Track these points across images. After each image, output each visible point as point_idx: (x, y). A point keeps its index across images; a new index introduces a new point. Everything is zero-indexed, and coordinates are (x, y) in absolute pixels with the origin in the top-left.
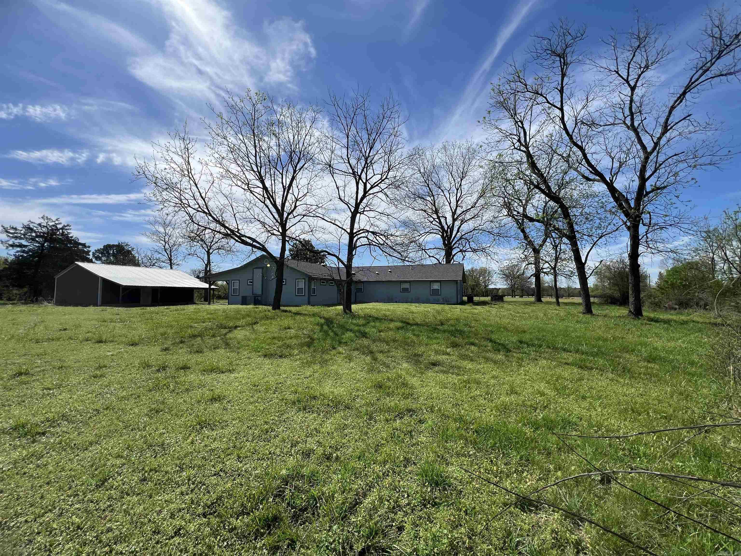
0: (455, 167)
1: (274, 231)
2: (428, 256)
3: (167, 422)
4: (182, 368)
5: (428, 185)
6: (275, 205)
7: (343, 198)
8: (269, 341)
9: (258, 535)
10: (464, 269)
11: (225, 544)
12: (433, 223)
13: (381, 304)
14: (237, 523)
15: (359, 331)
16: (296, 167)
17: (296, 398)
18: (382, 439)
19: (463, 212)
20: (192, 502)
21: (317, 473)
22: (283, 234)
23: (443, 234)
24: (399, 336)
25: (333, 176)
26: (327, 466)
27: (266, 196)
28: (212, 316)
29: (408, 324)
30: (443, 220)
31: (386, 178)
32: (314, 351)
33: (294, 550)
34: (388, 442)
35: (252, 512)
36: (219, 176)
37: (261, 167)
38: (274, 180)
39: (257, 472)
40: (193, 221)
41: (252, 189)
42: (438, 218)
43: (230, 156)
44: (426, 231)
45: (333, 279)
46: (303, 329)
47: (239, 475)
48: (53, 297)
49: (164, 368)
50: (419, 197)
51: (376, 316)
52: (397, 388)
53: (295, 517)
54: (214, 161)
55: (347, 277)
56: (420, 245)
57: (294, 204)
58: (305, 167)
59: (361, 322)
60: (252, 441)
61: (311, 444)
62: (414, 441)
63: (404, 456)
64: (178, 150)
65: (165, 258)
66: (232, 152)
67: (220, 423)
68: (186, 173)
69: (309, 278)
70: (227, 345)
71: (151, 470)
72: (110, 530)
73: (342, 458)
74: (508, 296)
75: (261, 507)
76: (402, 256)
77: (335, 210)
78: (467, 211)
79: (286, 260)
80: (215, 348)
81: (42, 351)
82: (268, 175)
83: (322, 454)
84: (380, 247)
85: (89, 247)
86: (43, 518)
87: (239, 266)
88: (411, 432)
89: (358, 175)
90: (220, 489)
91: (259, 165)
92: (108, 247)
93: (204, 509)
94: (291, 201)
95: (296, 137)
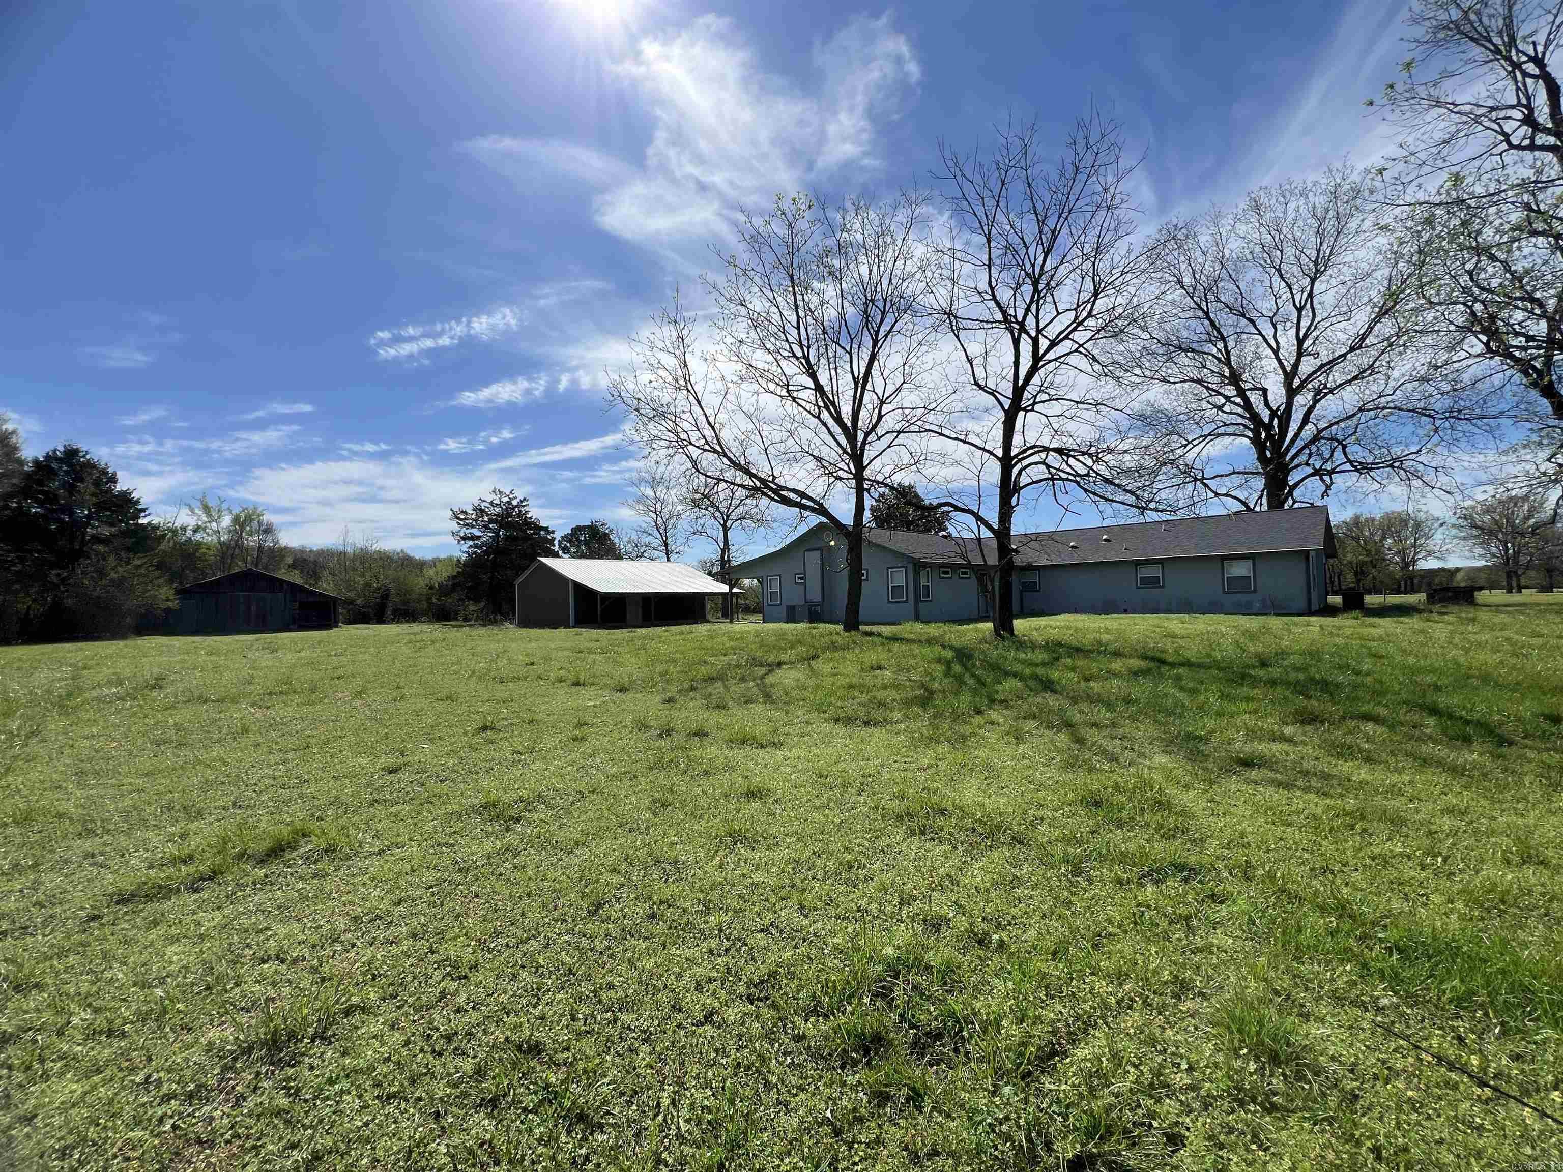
0: (1290, 251)
1: (840, 473)
2: (1211, 495)
3: (679, 824)
4: (696, 734)
5: (1207, 314)
6: (839, 420)
7: (982, 383)
8: (841, 692)
9: (847, 1063)
10: (1328, 521)
11: (789, 1060)
12: (1227, 408)
13: (1083, 617)
14: (808, 1027)
15: (1035, 677)
16: (877, 333)
17: (903, 807)
18: (1110, 922)
19: (1322, 366)
20: (729, 971)
21: (959, 968)
22: (859, 477)
23: (1257, 433)
24: (1142, 689)
25: (958, 337)
26: (979, 957)
27: (821, 404)
28: (737, 643)
29: (1163, 662)
30: (1255, 398)
31: (1090, 315)
32: (935, 717)
33: (921, 1112)
34: (1126, 932)
35: (834, 1014)
36: (735, 379)
37: (809, 348)
38: (836, 369)
39: (835, 940)
40: (698, 470)
41: (795, 394)
42: (1241, 393)
43: (753, 334)
44: (1206, 432)
45: (969, 565)
46: (908, 670)
47: (804, 941)
48: (514, 614)
49: (669, 732)
50: (1180, 348)
51: (1075, 643)
52: (1142, 810)
53: (919, 1047)
54: (726, 352)
55: (1000, 558)
56: (1188, 470)
57: (876, 411)
58: (895, 329)
59: (1040, 656)
60: (824, 880)
61: (941, 905)
62: (1199, 942)
63: (1171, 973)
64: (669, 345)
65: (657, 542)
66: (755, 327)
67: (765, 839)
68: (682, 382)
69: (915, 564)
70: (768, 697)
71: (662, 902)
72: (611, 986)
73: (1013, 948)
74: (1491, 588)
75: (849, 1008)
76: (1137, 498)
77: (967, 411)
78: (1332, 363)
79: (865, 530)
80: (746, 702)
81: (507, 695)
82: (823, 361)
83: (966, 930)
84: (1078, 483)
85: (553, 532)
86: (527, 946)
87: (778, 548)
88: (1188, 918)
89: (1017, 322)
90: (772, 957)
91: (805, 343)
92: (577, 530)
93: (748, 987)
94: (870, 407)
95: (875, 268)
